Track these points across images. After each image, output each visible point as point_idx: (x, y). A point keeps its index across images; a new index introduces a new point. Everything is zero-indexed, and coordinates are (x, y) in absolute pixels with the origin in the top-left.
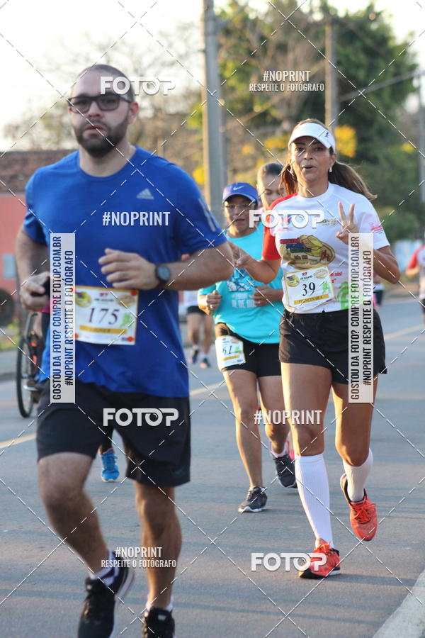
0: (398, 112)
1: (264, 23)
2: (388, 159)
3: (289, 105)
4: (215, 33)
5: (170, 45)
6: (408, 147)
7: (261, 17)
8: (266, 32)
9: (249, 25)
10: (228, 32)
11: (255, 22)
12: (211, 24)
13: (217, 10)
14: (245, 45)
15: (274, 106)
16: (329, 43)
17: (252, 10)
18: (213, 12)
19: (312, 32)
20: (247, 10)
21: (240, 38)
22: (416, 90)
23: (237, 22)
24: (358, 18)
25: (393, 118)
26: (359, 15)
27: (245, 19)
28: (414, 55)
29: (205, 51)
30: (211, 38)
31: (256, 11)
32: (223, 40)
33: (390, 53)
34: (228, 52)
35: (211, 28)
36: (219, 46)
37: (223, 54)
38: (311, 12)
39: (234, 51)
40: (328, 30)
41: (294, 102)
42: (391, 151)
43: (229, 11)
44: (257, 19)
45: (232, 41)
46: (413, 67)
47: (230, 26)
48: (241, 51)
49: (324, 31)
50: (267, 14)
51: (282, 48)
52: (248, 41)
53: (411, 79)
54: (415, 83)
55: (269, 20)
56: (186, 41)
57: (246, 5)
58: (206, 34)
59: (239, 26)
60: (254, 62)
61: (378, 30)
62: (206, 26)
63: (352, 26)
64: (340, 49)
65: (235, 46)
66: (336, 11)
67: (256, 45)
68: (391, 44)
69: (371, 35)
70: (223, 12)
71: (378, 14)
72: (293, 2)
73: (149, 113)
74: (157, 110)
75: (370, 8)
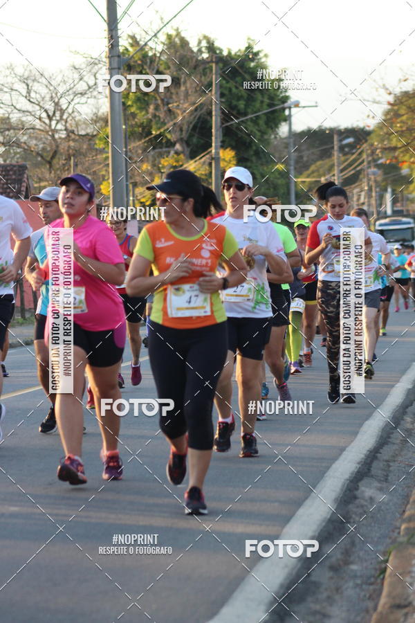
0: (272, 137)
1: (160, 60)
3: (181, 130)
4: (119, 68)
6: (280, 167)
7: (157, 54)
8: (162, 68)
9: (147, 61)
10: (130, 67)
11: (154, 58)
12: (115, 60)
13: (121, 48)
17: (151, 49)
18: (118, 50)
19: (201, 68)
20: (146, 48)
22: (287, 119)
23: (137, 58)
24: (239, 56)
25: (267, 143)
26: (239, 54)
27: (145, 56)
31: (154, 50)
35: (115, 65)
38: (200, 51)
40: (214, 66)
41: (185, 127)
43: (131, 49)
44: (154, 55)
46: (285, 99)
47: (131, 62)
49: (211, 68)
50: (162, 52)
51: (177, 80)
53: (283, 109)
54: (287, 113)
55: (164, 58)
56: (95, 75)
57: (146, 44)
58: (110, 69)
59: (139, 61)
61: (256, 66)
62: (110, 62)
63: (234, 64)
66: (221, 50)
69: (251, 71)
70: (126, 50)
71: (257, 54)
72: (184, 43)
73: (63, 135)
74: (70, 132)
75: (249, 48)
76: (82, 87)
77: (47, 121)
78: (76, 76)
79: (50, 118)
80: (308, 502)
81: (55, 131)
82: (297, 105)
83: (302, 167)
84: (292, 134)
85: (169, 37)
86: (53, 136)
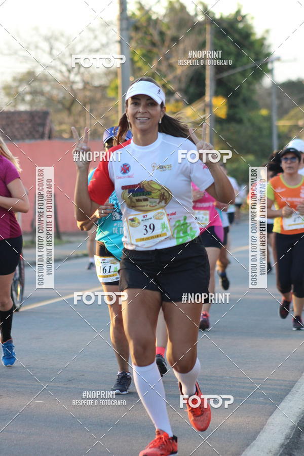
0: (257, 87)
1: (163, 23)
2: (250, 120)
3: (180, 80)
4: (127, 29)
5: (96, 38)
6: (264, 112)
7: (160, 18)
8: (164, 29)
9: (151, 23)
10: (137, 28)
11: (156, 22)
12: (125, 23)
13: (129, 12)
14: (149, 38)
15: (168, 82)
16: (208, 37)
17: (154, 13)
18: (126, 14)
19: (197, 29)
20: (150, 13)
21: (145, 33)
22: (270, 72)
23: (143, 21)
24: (229, 19)
25: (253, 91)
26: (230, 17)
27: (149, 19)
28: (269, 46)
29: (120, 42)
30: (124, 33)
31: (157, 13)
32: (133, 34)
33: (252, 44)
34: (137, 43)
35: (124, 26)
36: (130, 39)
37: (133, 44)
38: (196, 15)
39: (141, 42)
40: (208, 28)
41: (184, 79)
42: (252, 114)
43: (138, 13)
44: (157, 19)
45: (140, 35)
46: (269, 55)
47: (138, 24)
48: (146, 42)
49: (205, 29)
50: (164, 16)
51: (175, 40)
52: (151, 35)
53: (266, 64)
54: (270, 66)
55: (166, 20)
56: (107, 34)
57: (150, 9)
58: (121, 30)
59: (145, 24)
60: (155, 50)
61: (243, 28)
62: (121, 25)
63: (225, 25)
64: (216, 41)
65: (142, 38)
66: (214, 14)
67: (156, 38)
68: (253, 38)
69: (239, 32)
70: (134, 14)
71: (244, 17)
72: (183, 8)
73: (80, 86)
74: (86, 84)
75: (238, 12)
76: (96, 45)
77: (66, 74)
78: (91, 36)
79: (69, 71)
80: (289, 397)
81: (73, 83)
82: (278, 59)
83: (283, 112)
84: (275, 85)
85: (171, 3)
86: (71, 87)
